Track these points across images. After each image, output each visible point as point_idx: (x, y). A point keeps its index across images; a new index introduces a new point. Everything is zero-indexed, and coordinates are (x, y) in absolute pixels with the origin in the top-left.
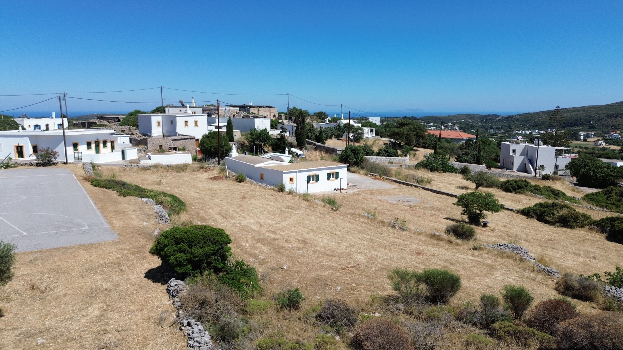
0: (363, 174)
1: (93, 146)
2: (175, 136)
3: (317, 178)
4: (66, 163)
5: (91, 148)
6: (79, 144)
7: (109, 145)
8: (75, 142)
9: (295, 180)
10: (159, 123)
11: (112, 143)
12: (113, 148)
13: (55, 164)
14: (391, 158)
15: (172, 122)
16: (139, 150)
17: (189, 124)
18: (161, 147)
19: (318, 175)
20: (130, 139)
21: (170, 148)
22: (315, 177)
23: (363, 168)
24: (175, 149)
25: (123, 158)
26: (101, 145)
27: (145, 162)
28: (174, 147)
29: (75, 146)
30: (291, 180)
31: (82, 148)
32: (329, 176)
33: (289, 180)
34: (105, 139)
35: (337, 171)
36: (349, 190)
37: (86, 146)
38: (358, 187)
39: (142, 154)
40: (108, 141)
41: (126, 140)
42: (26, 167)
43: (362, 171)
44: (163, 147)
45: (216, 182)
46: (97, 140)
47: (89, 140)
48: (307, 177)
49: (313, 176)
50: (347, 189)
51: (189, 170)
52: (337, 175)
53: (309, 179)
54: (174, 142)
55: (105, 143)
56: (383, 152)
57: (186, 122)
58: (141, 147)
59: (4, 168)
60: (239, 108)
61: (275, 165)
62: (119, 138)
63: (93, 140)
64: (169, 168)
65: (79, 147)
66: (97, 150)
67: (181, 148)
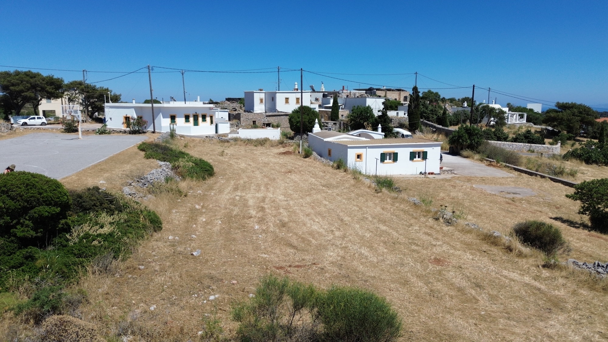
0: (477, 160)
1: (191, 119)
2: (275, 112)
3: (395, 157)
4: (154, 132)
5: (189, 121)
6: (177, 116)
7: (208, 119)
8: (173, 114)
9: (364, 157)
10: (261, 101)
11: (211, 117)
12: (212, 122)
13: (144, 133)
14: (533, 145)
15: (273, 100)
16: (231, 125)
17: (290, 101)
18: (254, 122)
19: (397, 153)
20: (229, 114)
21: (264, 124)
22: (392, 155)
23: (479, 153)
24: (268, 125)
25: (217, 132)
26: (200, 119)
27: (232, 136)
28: (267, 123)
29: (173, 118)
31: (181, 121)
32: (413, 156)
33: (355, 157)
34: (204, 113)
35: (425, 149)
36: (442, 175)
37: (183, 119)
38: (455, 172)
39: (235, 129)
40: (207, 115)
41: (225, 115)
42: (121, 134)
43: (477, 156)
44: (257, 122)
45: (282, 156)
46: (195, 114)
47: (187, 113)
48: (381, 154)
49: (390, 154)
50: (439, 174)
51: (267, 144)
52: (424, 156)
53: (383, 157)
54: (268, 118)
55: (204, 117)
56: (523, 138)
57: (287, 99)
58: (235, 121)
59: (99, 134)
60: (365, 91)
61: (348, 140)
62: (217, 113)
63: (191, 114)
64: (249, 142)
65: (177, 120)
66: (196, 123)
67: (275, 124)
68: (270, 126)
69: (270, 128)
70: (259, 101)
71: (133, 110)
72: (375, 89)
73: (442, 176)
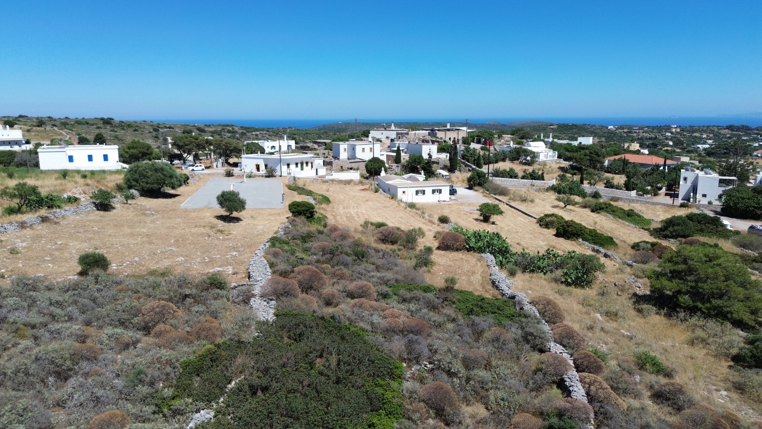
0: (480, 193)
1: (299, 165)
2: (355, 159)
3: (424, 192)
4: (281, 176)
5: (298, 167)
6: (291, 164)
7: (310, 164)
8: (288, 163)
9: (406, 192)
10: (345, 150)
11: (312, 163)
12: (312, 167)
13: (275, 176)
15: (353, 150)
16: (327, 169)
17: (365, 150)
18: (342, 167)
19: (425, 190)
20: (323, 161)
21: (348, 168)
23: (484, 188)
25: (317, 174)
26: (305, 165)
27: (328, 178)
29: (288, 165)
30: (404, 192)
31: (293, 166)
32: (434, 192)
33: (402, 193)
34: (307, 161)
35: (440, 188)
36: (450, 202)
37: (295, 165)
38: (459, 200)
39: (329, 172)
40: (309, 162)
41: (321, 162)
43: (482, 190)
45: (362, 192)
46: (302, 162)
47: (297, 162)
48: (416, 191)
49: (421, 191)
51: (352, 184)
52: (440, 191)
53: (417, 193)
54: (351, 164)
55: (307, 163)
57: (363, 149)
58: (329, 167)
59: (250, 178)
62: (316, 160)
63: (299, 161)
64: (340, 182)
66: (302, 169)
67: (356, 168)
69: (352, 171)
70: (343, 150)
71: (262, 160)
72: (436, 130)
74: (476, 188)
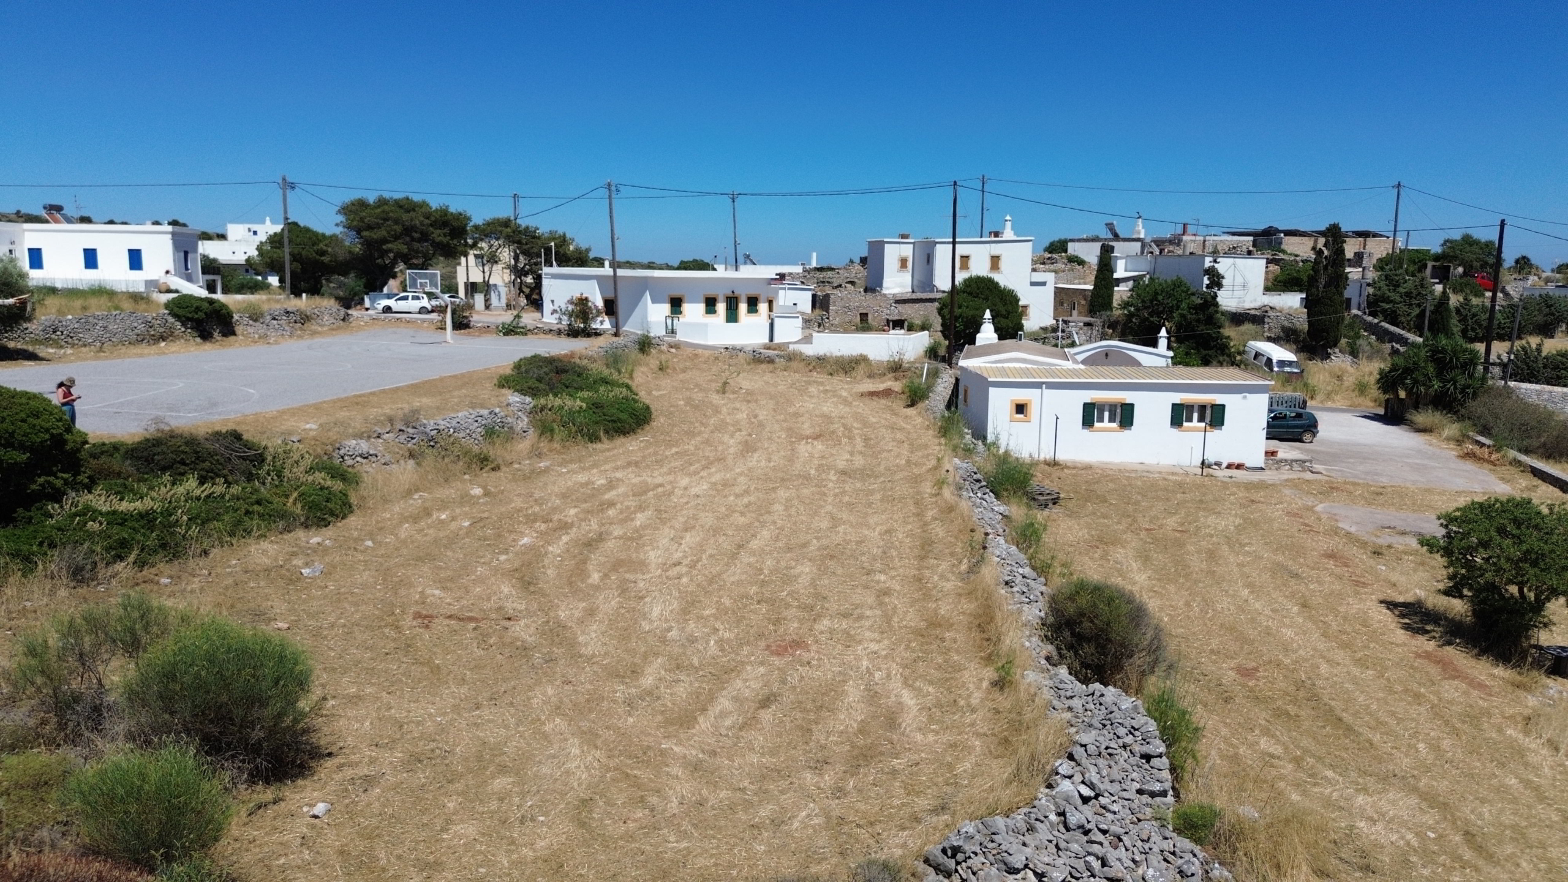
0: (1448, 439)
1: (721, 307)
3: (1125, 416)
4: (617, 335)
5: (714, 312)
6: (685, 299)
7: (762, 307)
8: (676, 294)
9: (1033, 410)
10: (903, 263)
11: (770, 303)
12: (770, 315)
15: (928, 261)
16: (807, 321)
17: (972, 263)
18: (864, 316)
19: (1132, 405)
20: (814, 296)
21: (888, 321)
22: (1117, 410)
24: (898, 324)
25: (772, 338)
26: (743, 307)
28: (896, 318)
29: (676, 304)
30: (1020, 408)
31: (693, 310)
32: (1179, 415)
34: (753, 293)
35: (1219, 399)
36: (1268, 472)
37: (702, 307)
38: (1317, 467)
39: (815, 330)
40: (761, 298)
41: (802, 298)
42: (550, 336)
43: (1452, 429)
44: (870, 317)
46: (731, 295)
47: (711, 293)
48: (1085, 405)
49: (1109, 406)
50: (1262, 469)
52: (1215, 416)
53: (1090, 415)
54: (900, 307)
55: (753, 303)
57: (965, 259)
58: (817, 314)
59: (504, 334)
61: (1023, 365)
62: (781, 293)
63: (721, 293)
65: (686, 307)
66: (732, 316)
67: (918, 322)
68: (902, 327)
69: (902, 331)
70: (897, 265)
71: (594, 283)
72: (1281, 231)
73: (1269, 476)
74: (1421, 418)
